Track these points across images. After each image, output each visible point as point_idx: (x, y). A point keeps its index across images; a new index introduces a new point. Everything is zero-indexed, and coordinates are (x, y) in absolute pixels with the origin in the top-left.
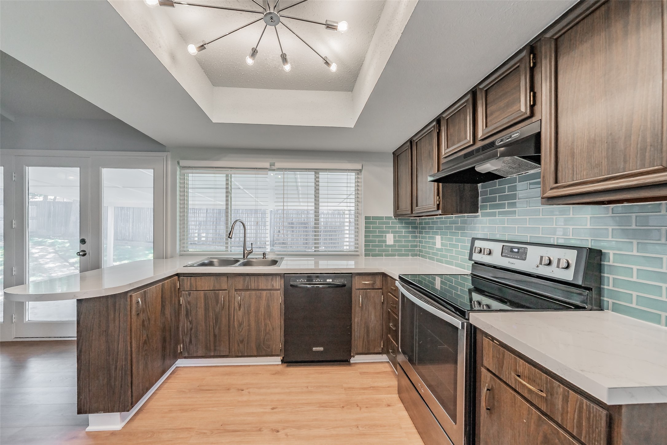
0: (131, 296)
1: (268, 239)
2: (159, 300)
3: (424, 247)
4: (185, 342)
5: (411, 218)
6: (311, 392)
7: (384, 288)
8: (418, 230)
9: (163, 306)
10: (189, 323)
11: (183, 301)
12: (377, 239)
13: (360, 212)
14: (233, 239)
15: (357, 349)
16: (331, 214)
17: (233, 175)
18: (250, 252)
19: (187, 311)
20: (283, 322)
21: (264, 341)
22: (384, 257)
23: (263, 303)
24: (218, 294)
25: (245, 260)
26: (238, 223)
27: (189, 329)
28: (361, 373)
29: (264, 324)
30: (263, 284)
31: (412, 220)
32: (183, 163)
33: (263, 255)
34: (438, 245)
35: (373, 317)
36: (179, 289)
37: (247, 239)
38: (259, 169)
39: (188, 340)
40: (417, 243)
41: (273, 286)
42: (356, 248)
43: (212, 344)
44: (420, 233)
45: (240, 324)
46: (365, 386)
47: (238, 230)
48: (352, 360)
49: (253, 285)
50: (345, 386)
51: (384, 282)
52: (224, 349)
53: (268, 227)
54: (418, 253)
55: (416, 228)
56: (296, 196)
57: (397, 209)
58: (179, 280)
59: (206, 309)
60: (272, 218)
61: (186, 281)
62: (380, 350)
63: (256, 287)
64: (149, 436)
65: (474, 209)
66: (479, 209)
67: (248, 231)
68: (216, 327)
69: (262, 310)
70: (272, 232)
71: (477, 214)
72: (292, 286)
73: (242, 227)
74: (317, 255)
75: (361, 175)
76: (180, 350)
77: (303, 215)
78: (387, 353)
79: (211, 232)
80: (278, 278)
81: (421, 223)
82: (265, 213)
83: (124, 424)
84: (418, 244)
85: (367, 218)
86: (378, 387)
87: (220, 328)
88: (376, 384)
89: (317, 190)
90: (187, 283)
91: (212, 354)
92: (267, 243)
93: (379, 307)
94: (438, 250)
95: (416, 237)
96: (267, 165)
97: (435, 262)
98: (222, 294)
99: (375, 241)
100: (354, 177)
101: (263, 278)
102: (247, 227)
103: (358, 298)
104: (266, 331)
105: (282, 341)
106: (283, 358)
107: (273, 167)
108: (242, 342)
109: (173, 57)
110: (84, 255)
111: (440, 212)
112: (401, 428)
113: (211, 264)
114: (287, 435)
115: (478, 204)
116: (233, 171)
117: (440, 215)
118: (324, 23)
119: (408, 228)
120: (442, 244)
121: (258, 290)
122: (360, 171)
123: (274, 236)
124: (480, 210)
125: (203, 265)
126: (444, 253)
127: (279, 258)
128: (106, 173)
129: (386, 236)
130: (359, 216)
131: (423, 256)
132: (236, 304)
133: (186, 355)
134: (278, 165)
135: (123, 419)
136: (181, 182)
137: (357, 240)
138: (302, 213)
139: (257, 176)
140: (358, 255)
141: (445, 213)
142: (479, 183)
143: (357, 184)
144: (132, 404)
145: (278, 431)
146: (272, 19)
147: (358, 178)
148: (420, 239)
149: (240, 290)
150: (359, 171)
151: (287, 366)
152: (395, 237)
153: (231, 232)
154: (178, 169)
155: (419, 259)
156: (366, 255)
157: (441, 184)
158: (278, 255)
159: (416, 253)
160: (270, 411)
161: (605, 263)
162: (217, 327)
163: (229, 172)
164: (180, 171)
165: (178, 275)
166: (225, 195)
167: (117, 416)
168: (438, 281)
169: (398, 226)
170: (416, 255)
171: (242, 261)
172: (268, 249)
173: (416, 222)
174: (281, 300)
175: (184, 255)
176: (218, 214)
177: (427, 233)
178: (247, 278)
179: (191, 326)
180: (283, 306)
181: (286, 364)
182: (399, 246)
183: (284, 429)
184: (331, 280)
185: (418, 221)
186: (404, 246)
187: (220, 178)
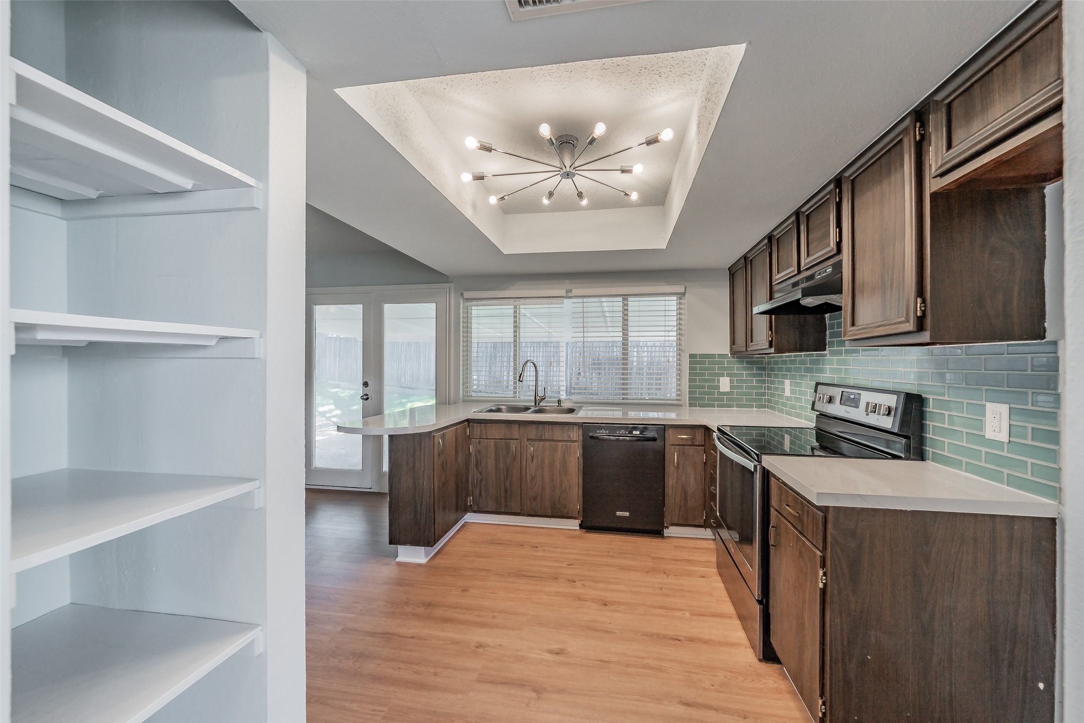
0: (434, 436)
1: (564, 383)
2: (454, 444)
3: (773, 395)
4: (474, 495)
5: (756, 356)
6: (612, 557)
7: (707, 444)
8: (766, 372)
9: (456, 452)
10: (478, 474)
11: (473, 449)
12: (707, 384)
13: (683, 348)
14: (524, 383)
15: (671, 518)
16: (659, 347)
17: (521, 307)
18: (543, 399)
19: (477, 461)
20: (581, 480)
21: (559, 499)
22: (716, 408)
23: (559, 455)
24: (509, 443)
25: (536, 407)
26: (528, 364)
27: (479, 480)
28: (676, 547)
29: (560, 480)
30: (558, 434)
31: (756, 358)
32: (467, 295)
33: (558, 403)
34: (787, 393)
35: (692, 480)
36: (469, 436)
37: (540, 383)
38: (553, 297)
39: (477, 492)
40: (765, 390)
41: (569, 437)
42: (678, 395)
43: (503, 500)
44: (769, 376)
45: (533, 479)
46: (678, 558)
47: (530, 373)
48: (666, 532)
49: (547, 436)
50: (653, 555)
51: (707, 437)
52: (515, 506)
53: (564, 369)
54: (767, 404)
55: (764, 369)
56: (604, 324)
57: (732, 344)
58: (469, 426)
59: (497, 460)
60: (569, 353)
61: (475, 427)
62: (702, 522)
63: (550, 437)
64: (452, 571)
65: (820, 346)
66: (827, 346)
67: (540, 374)
68: (507, 481)
69: (558, 464)
70: (568, 373)
71: (825, 352)
72: (592, 437)
73: (533, 369)
74: (625, 405)
75: (684, 299)
76: (470, 503)
77: (615, 348)
78: (710, 526)
79: (484, 374)
80: (576, 428)
81: (769, 363)
82: (558, 347)
83: (427, 559)
84: (767, 391)
85: (691, 356)
86: (694, 560)
87: (511, 482)
88: (692, 558)
89: (625, 321)
90: (477, 429)
91: (503, 510)
92: (562, 388)
93: (700, 468)
94: (788, 398)
95: (764, 382)
96: (562, 293)
97: (784, 415)
98: (513, 445)
99: (703, 387)
100: (675, 303)
101: (558, 428)
102: (540, 369)
103: (674, 457)
104: (562, 488)
105: (580, 503)
106: (582, 521)
107: (570, 295)
108: (535, 499)
109: (474, 207)
110: (367, 399)
111: (772, 350)
112: (712, 596)
113: (499, 410)
114: (583, 585)
115: (826, 340)
116: (522, 301)
117: (774, 353)
118: (619, 168)
119: (752, 369)
120: (792, 392)
121: (552, 440)
122: (684, 294)
123: (571, 379)
124: (828, 348)
125: (491, 411)
126: (793, 403)
127: (578, 407)
128: (388, 308)
129: (718, 380)
130: (682, 354)
131: (772, 408)
132: (529, 455)
133: (476, 508)
134: (575, 292)
135: (427, 555)
136: (464, 316)
137: (680, 385)
138: (613, 346)
139: (550, 306)
140: (681, 405)
141: (779, 351)
142: (826, 314)
143: (678, 312)
144: (434, 541)
145: (575, 582)
146: (568, 175)
147: (680, 303)
148: (769, 385)
149: (535, 440)
150: (681, 295)
151: (586, 532)
152: (731, 382)
153: (521, 374)
154: (461, 301)
155: (768, 411)
156: (691, 405)
157: (773, 316)
158: (576, 403)
159: (764, 403)
160: (567, 566)
161: (927, 409)
162: (509, 480)
163: (517, 302)
164: (463, 304)
165: (468, 421)
166: (512, 330)
167: (421, 550)
168: (787, 438)
169: (737, 367)
170: (764, 406)
171: (533, 409)
172: (563, 396)
173: (763, 361)
174: (579, 453)
175: (468, 401)
176: (492, 348)
177: (776, 376)
178: (541, 427)
179: (481, 478)
180: (581, 461)
181: (584, 530)
182: (738, 394)
183: (580, 581)
184: (638, 433)
185: (767, 360)
186: (746, 394)
187: (508, 309)
